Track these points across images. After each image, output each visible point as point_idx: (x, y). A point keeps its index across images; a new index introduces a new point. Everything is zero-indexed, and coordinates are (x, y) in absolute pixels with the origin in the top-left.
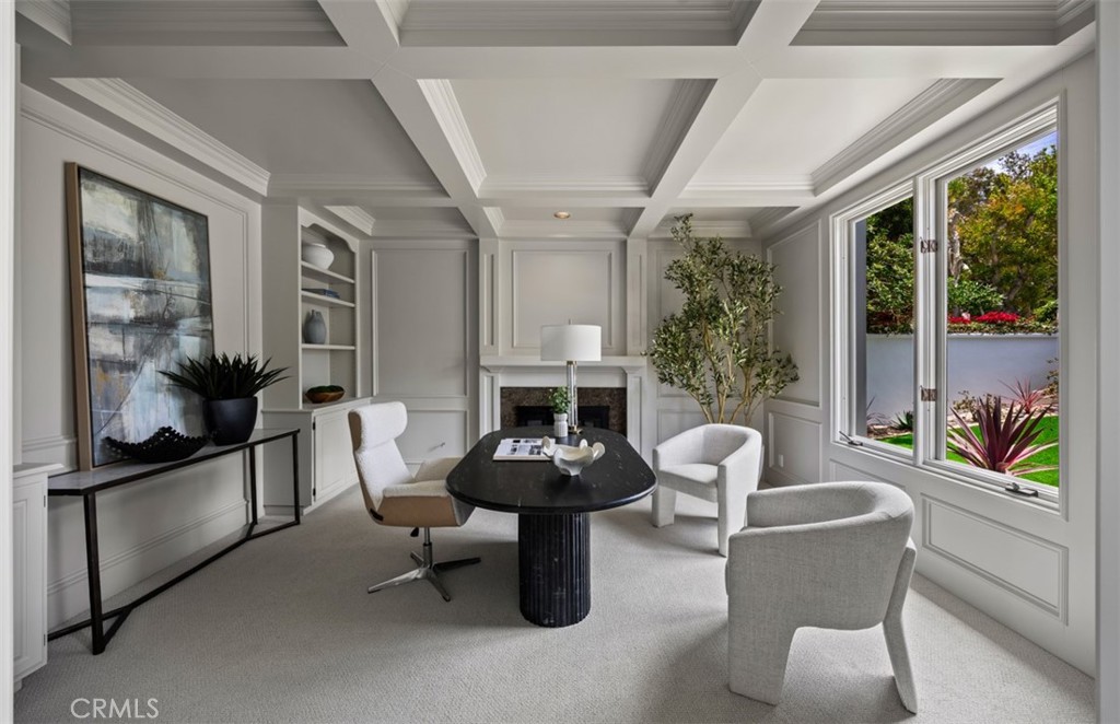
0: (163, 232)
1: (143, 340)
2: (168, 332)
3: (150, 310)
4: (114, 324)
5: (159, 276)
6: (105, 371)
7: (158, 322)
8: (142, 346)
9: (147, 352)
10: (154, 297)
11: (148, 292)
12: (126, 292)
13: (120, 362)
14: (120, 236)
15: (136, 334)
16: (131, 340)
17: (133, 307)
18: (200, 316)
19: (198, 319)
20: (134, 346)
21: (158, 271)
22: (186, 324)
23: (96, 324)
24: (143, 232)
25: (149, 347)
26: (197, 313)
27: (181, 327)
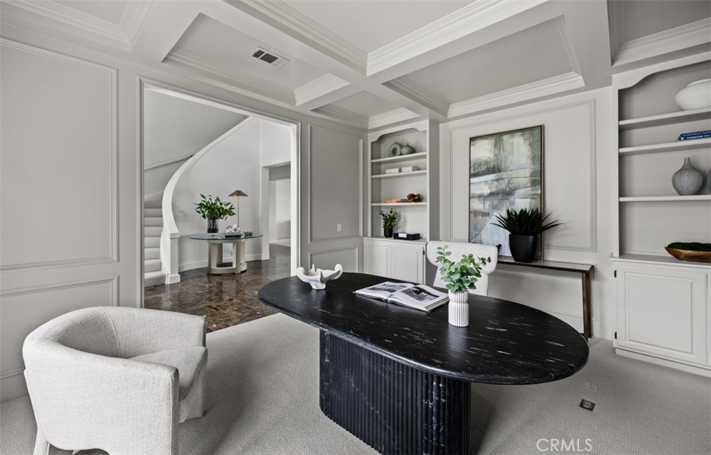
0: (508, 148)
1: (493, 203)
2: (508, 197)
3: (498, 188)
4: (480, 197)
5: (505, 171)
6: (476, 216)
7: (502, 193)
8: (493, 205)
9: (495, 208)
10: (501, 181)
11: (497, 180)
12: (486, 182)
13: (482, 213)
14: (485, 159)
15: (490, 200)
16: (488, 203)
17: (490, 188)
18: (531, 187)
19: (529, 189)
20: (489, 206)
21: (503, 168)
22: (519, 192)
23: (473, 197)
24: (497, 152)
25: (496, 206)
26: (529, 185)
27: (516, 194)
